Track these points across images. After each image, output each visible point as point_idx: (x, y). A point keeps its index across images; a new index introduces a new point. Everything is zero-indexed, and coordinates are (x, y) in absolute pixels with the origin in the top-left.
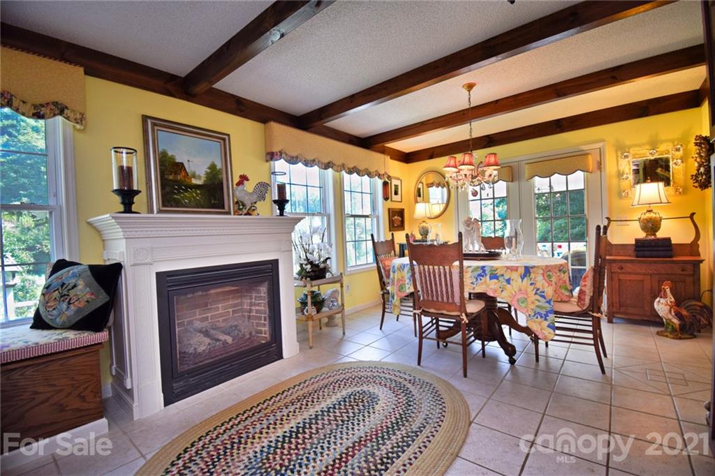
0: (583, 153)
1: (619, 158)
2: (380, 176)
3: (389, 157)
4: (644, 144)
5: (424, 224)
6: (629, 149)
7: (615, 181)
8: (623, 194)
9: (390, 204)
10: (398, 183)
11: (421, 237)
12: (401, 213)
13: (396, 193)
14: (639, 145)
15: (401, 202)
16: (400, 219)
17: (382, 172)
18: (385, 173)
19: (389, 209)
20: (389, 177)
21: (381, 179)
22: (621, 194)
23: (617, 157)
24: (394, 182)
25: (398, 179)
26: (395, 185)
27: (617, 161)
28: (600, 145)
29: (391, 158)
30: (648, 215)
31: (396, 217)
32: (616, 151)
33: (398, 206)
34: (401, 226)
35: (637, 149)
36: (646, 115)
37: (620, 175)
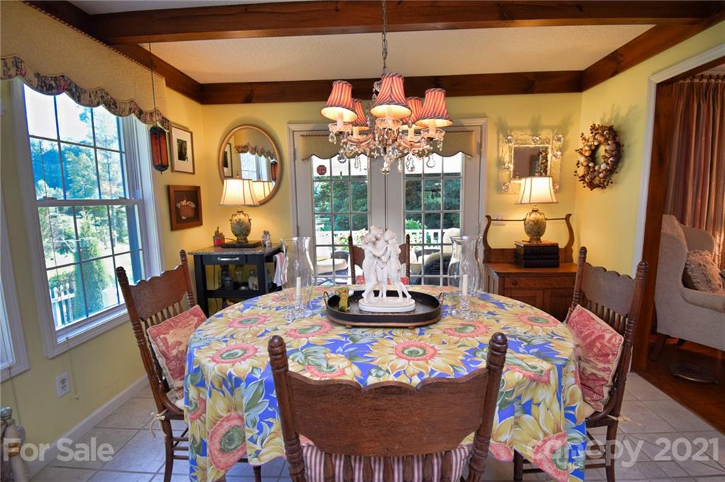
0: (463, 129)
1: (501, 141)
2: (141, 114)
3: (163, 81)
4: (525, 128)
5: (242, 216)
6: (511, 132)
7: (494, 170)
8: (504, 188)
9: (168, 177)
10: (185, 137)
11: (235, 238)
12: (194, 194)
13: (182, 156)
14: (521, 129)
15: (194, 173)
16: (193, 205)
17: (148, 108)
18: (156, 110)
19: (168, 187)
20: (164, 121)
21: (145, 122)
22: (501, 187)
23: (499, 140)
24: (177, 135)
25: (185, 129)
26: (178, 140)
27: (498, 145)
28: (481, 121)
29: (168, 85)
30: (534, 216)
31: (184, 203)
32: (498, 134)
33: (186, 181)
34: (195, 219)
35: (519, 133)
36: (532, 92)
37: (500, 163)
